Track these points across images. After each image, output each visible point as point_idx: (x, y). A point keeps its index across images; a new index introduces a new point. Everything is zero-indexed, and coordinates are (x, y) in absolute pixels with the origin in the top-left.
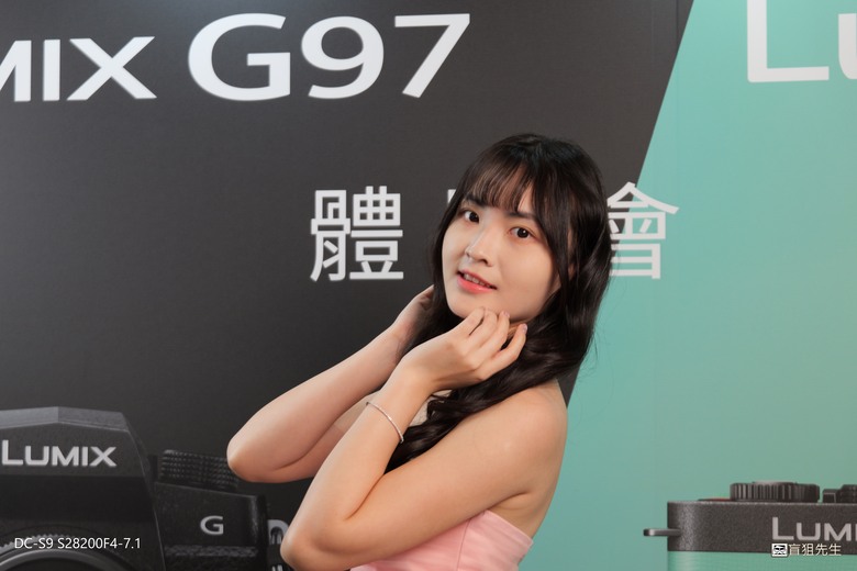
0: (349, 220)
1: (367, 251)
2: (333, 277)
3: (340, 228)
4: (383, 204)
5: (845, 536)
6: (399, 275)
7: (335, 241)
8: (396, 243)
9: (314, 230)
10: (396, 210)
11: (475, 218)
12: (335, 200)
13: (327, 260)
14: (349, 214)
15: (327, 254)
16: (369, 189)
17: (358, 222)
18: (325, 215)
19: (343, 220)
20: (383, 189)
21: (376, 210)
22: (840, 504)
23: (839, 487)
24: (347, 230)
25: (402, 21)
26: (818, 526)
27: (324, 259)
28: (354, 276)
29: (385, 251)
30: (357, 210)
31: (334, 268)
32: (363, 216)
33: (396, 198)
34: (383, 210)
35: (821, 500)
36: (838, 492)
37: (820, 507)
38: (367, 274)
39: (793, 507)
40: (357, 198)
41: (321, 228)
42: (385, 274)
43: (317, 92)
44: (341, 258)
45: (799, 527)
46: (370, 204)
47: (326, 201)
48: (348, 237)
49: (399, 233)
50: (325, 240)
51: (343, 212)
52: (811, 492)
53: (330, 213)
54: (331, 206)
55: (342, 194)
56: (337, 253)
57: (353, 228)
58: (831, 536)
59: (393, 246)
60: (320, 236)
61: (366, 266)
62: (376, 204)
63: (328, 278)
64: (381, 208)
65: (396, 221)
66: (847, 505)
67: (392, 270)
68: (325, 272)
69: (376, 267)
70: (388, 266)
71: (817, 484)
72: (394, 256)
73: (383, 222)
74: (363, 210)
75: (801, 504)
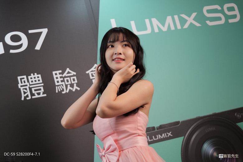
0: (28, 83)
1: (35, 90)
2: (28, 98)
3: (26, 85)
4: (36, 77)
5: (163, 137)
6: (45, 95)
7: (26, 89)
8: (42, 87)
9: (20, 87)
10: (40, 78)
11: (112, 46)
12: (24, 78)
13: (25, 94)
14: (28, 81)
15: (25, 93)
16: (32, 74)
17: (31, 83)
18: (22, 83)
19: (27, 83)
20: (36, 74)
21: (35, 79)
22: (160, 130)
23: (159, 126)
24: (28, 86)
25: (30, 32)
26: (157, 136)
27: (24, 94)
28: (33, 97)
29: (40, 89)
30: (30, 80)
31: (27, 96)
32: (32, 81)
33: (40, 76)
34: (37, 79)
35: (156, 130)
36: (159, 127)
37: (156, 131)
38: (37, 96)
39: (151, 133)
40: (29, 77)
41: (21, 86)
42: (41, 95)
43: (12, 51)
44: (29, 93)
45: (153, 137)
46: (33, 78)
47: (21, 79)
48: (29, 87)
49: (43, 84)
50: (23, 89)
51: (26, 81)
52: (153, 128)
53: (23, 82)
54: (23, 80)
55: (25, 77)
56: (27, 92)
57: (30, 85)
58: (161, 137)
59: (42, 88)
60: (22, 88)
61: (36, 94)
62: (35, 78)
63: (26, 99)
64: (36, 79)
65: (41, 81)
66: (162, 129)
67: (43, 94)
68: (25, 98)
69: (39, 94)
70: (42, 93)
71: (154, 126)
72: (42, 90)
73: (37, 82)
74: (32, 80)
75: (152, 132)
